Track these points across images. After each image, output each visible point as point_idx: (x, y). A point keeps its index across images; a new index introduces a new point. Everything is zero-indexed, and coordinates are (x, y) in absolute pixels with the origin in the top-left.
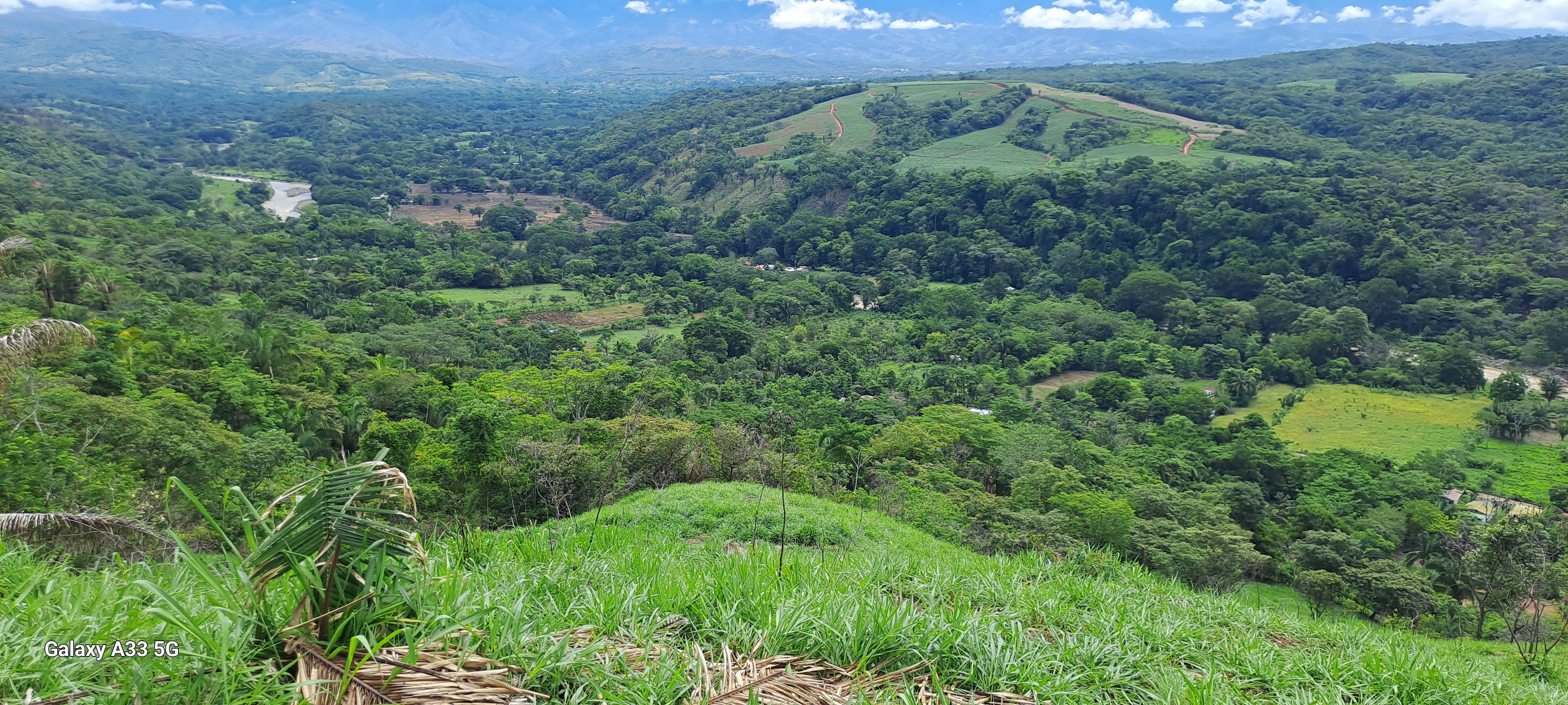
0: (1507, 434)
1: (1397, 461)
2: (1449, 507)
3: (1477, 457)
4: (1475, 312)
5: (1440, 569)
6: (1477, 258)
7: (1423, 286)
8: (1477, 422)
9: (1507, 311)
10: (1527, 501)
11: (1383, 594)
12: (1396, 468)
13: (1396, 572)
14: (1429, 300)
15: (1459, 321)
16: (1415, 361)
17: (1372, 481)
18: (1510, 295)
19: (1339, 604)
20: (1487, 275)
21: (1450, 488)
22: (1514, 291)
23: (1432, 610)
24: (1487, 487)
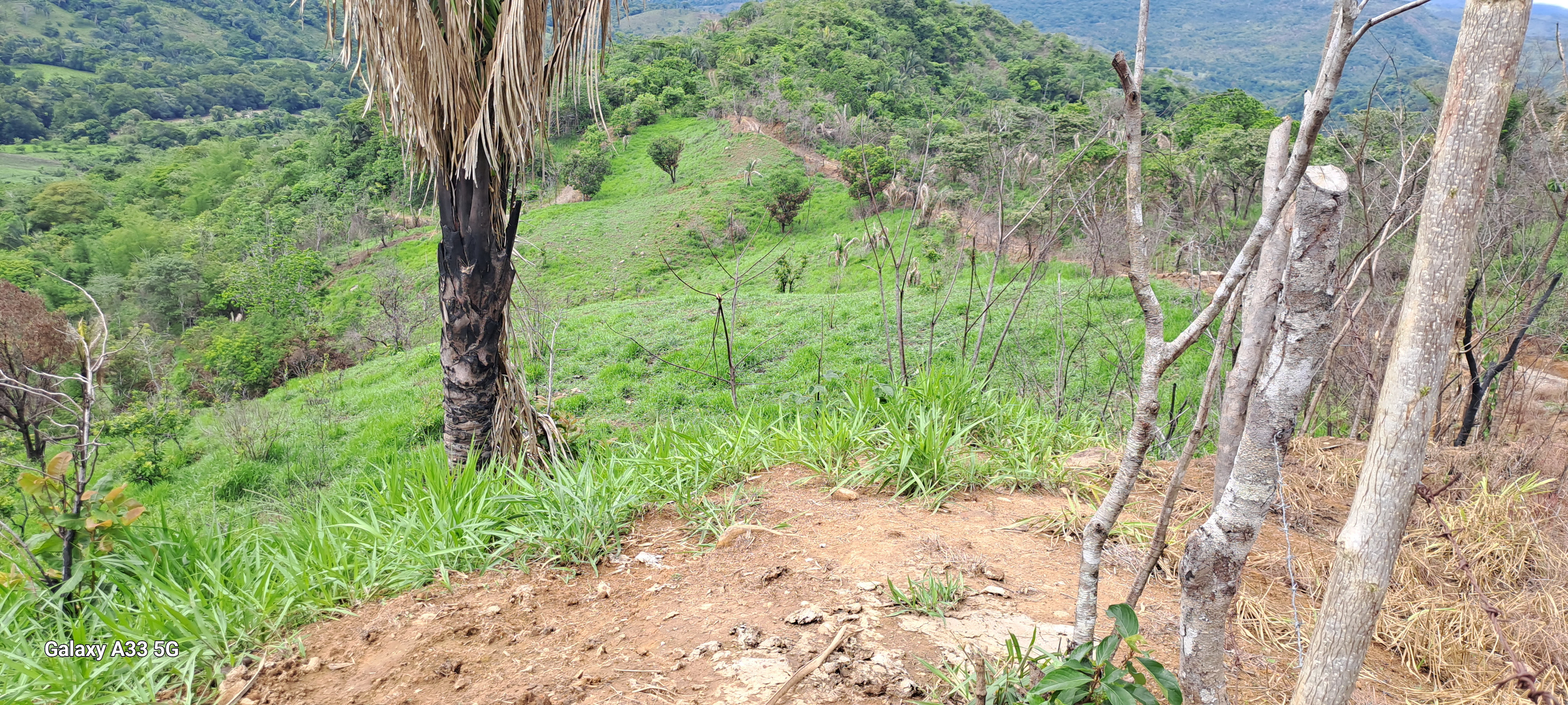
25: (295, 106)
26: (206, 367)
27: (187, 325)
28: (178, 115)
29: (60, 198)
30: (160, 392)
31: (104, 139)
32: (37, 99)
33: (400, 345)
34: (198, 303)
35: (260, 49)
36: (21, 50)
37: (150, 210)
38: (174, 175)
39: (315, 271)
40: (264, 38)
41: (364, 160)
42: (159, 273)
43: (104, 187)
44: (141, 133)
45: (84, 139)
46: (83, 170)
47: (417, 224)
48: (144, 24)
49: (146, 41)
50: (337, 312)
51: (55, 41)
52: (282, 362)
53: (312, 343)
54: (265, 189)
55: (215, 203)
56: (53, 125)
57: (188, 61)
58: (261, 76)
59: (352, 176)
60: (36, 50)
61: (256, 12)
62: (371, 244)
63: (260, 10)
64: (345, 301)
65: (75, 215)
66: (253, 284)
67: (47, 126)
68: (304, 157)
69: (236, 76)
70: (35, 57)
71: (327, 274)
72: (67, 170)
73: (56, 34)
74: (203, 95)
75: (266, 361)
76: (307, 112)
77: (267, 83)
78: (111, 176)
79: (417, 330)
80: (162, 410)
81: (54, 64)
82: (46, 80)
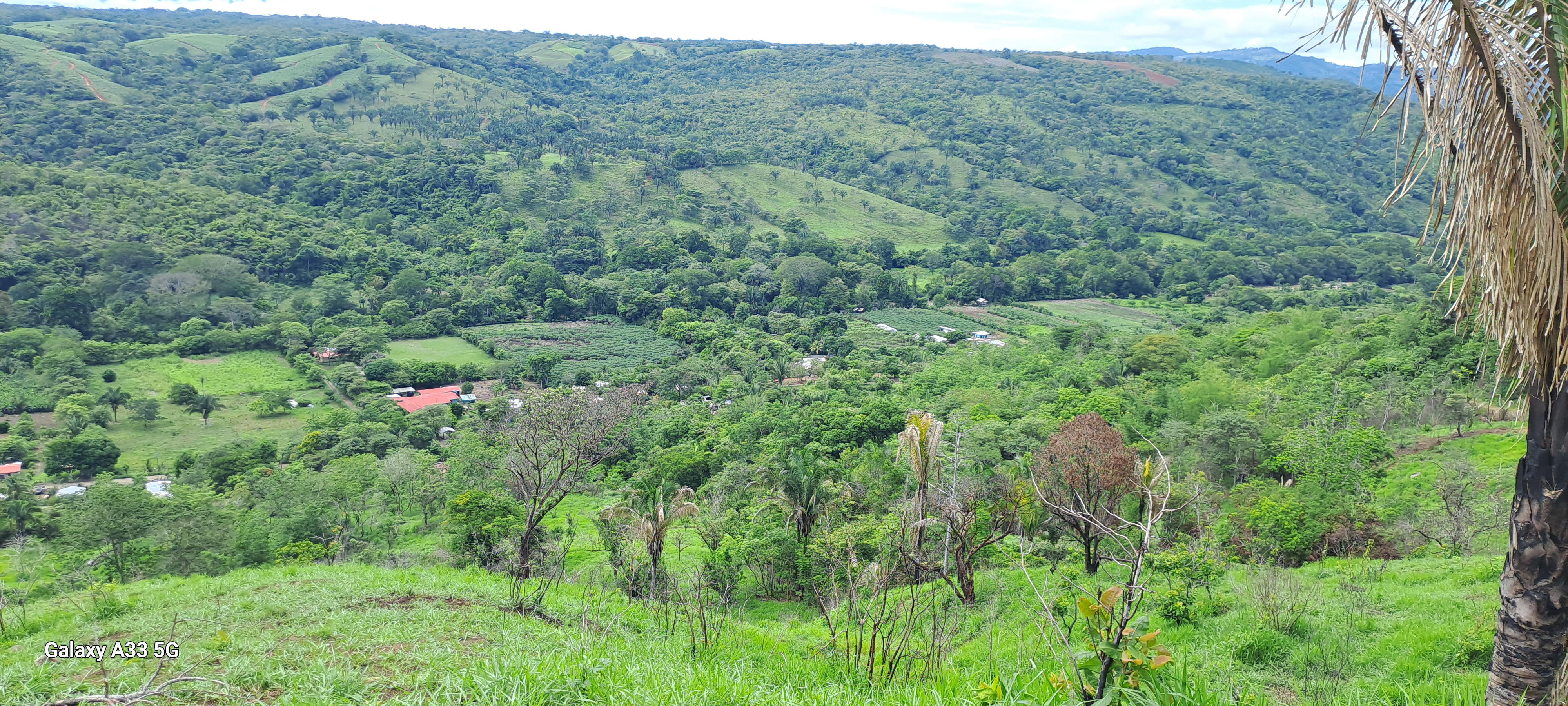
25: (1387, 280)
26: (1249, 524)
27: (1238, 481)
28: (1269, 282)
29: (1153, 348)
30: (1202, 539)
31: (1198, 299)
32: (1153, 262)
33: (1457, 548)
34: (1252, 461)
35: (1361, 223)
36: (1150, 221)
37: (1227, 368)
38: (1254, 338)
39: (1375, 451)
40: (1367, 212)
41: (1452, 341)
42: (1222, 426)
43: (1191, 342)
44: (1232, 296)
45: (1184, 298)
46: (1177, 325)
47: (1504, 416)
48: (1255, 199)
49: (1254, 214)
50: (1391, 497)
51: (1177, 214)
52: (1323, 537)
53: (1358, 524)
54: (1339, 360)
55: (1288, 368)
56: (1161, 285)
57: (1289, 233)
58: (1358, 249)
59: (1435, 357)
60: (1161, 221)
61: (1364, 187)
62: (1444, 431)
63: (1368, 185)
64: (1403, 486)
65: (1162, 364)
66: (1309, 452)
67: (1156, 285)
68: (1386, 333)
69: (1331, 248)
70: (1160, 226)
71: (1388, 456)
72: (1164, 324)
73: (1180, 207)
74: (1296, 265)
75: (1308, 532)
76: (1398, 287)
77: (1362, 255)
78: (1199, 333)
79: (1481, 536)
80: (1201, 557)
81: (1172, 233)
82: (1164, 246)
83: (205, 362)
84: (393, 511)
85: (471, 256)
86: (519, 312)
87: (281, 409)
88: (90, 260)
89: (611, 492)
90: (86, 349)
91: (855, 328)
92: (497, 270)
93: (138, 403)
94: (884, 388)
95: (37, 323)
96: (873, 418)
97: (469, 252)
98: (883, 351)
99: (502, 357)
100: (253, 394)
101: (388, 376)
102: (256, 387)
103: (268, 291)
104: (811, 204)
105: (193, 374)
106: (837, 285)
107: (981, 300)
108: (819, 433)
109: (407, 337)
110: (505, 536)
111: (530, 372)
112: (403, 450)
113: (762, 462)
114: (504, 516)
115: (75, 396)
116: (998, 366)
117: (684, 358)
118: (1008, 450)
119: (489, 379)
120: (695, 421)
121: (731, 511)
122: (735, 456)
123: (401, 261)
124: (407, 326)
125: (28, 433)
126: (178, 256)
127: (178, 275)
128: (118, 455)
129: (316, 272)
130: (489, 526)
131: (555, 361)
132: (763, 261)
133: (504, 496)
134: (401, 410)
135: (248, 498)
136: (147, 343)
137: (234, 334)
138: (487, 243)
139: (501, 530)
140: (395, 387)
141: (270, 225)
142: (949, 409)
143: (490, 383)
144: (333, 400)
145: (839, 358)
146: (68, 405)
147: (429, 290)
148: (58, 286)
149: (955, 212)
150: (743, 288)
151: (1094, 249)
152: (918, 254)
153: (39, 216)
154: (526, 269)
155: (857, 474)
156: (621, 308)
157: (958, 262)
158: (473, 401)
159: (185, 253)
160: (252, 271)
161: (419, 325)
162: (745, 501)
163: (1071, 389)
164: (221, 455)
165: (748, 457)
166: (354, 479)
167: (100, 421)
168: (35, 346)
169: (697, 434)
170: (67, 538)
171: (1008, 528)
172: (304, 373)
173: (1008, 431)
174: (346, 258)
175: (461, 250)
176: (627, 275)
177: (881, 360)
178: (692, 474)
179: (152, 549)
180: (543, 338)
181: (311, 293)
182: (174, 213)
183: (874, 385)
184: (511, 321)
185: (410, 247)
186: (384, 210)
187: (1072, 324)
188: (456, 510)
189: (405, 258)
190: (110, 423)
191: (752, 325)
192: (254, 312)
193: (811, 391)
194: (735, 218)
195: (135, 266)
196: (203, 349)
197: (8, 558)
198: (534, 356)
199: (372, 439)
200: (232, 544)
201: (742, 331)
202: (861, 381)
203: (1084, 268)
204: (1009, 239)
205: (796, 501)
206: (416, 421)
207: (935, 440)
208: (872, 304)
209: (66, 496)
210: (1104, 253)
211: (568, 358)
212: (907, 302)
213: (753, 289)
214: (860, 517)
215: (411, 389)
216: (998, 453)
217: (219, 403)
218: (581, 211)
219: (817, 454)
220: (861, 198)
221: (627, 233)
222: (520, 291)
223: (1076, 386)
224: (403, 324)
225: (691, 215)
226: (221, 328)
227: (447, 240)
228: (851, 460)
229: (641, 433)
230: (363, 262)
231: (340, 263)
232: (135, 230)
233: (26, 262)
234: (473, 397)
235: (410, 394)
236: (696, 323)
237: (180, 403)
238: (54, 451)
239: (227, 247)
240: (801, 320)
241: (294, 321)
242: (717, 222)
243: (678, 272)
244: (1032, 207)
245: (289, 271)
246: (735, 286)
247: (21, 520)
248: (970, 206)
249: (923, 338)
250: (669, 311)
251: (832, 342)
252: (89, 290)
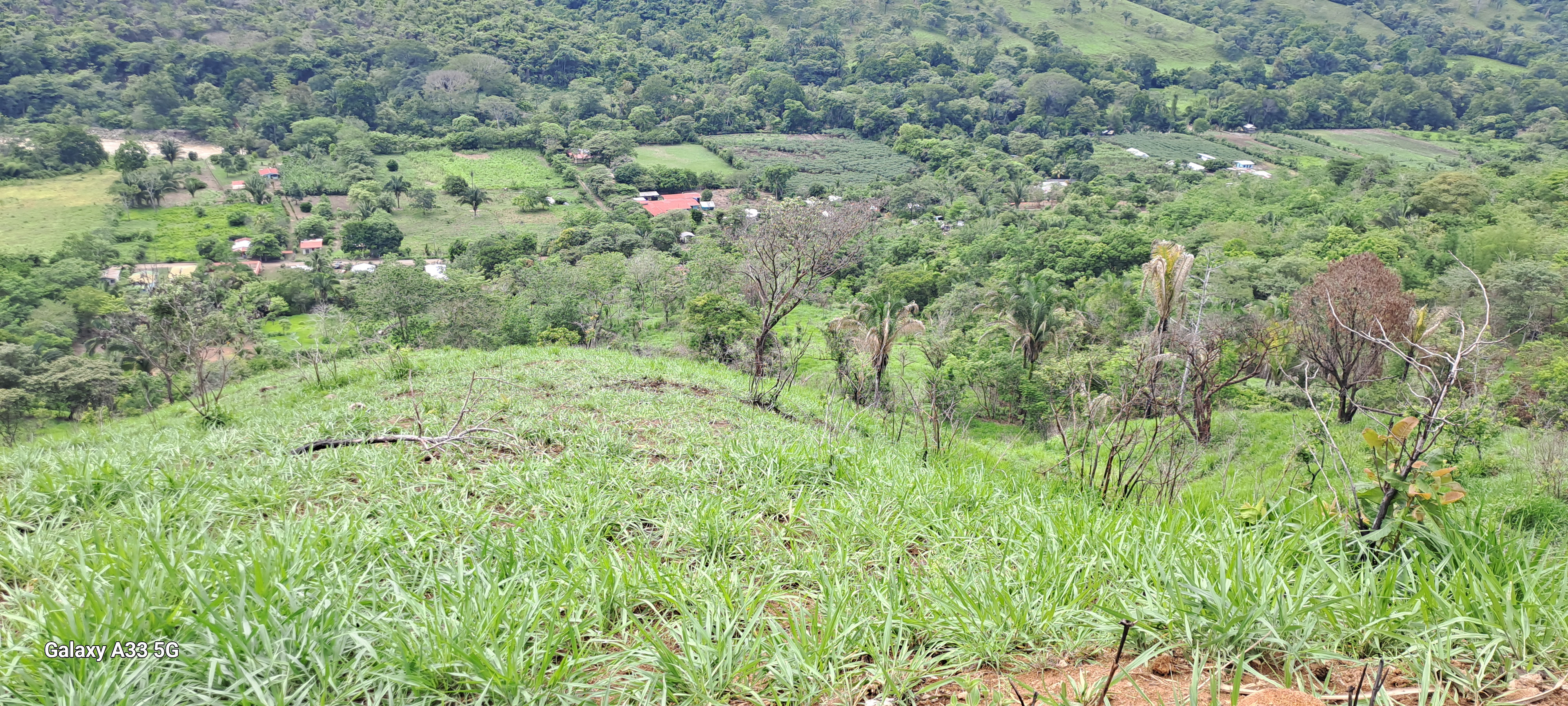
0: (144, 202)
1: (46, 254)
2: (112, 285)
3: (124, 230)
4: (75, 85)
5: (122, 348)
6: (58, 28)
7: (10, 64)
8: (112, 196)
9: (106, 80)
10: (181, 261)
11: (74, 392)
12: (46, 261)
13: (80, 365)
14: (22, 78)
15: (61, 97)
16: (28, 145)
17: (25, 281)
18: (103, 64)
19: (31, 417)
20: (74, 45)
21: (107, 267)
22: (104, 58)
23: (125, 389)
24: (141, 257)
26: (1535, 386)
27: (1528, 338)
29: (1446, 187)
30: (1478, 396)
31: (1509, 134)
32: (1459, 89)
34: (1550, 318)
36: (1461, 42)
37: (1532, 213)
42: (1518, 278)
43: (1493, 183)
44: (1552, 132)
45: (1491, 132)
46: (1478, 163)
51: (1497, 34)
56: (1465, 116)
60: (1475, 42)
65: (1454, 206)
67: (1458, 116)
70: (1472, 48)
72: (1462, 161)
73: (1502, 27)
78: (1504, 172)
80: (1475, 414)
81: (1488, 56)
82: (1475, 72)
83: (474, 157)
84: (638, 307)
85: (714, 63)
86: (758, 122)
87: (540, 205)
88: (374, 56)
89: (839, 305)
90: (372, 140)
91: (1102, 152)
92: (739, 79)
93: (417, 191)
94: (1129, 217)
95: (331, 113)
96: (1114, 248)
97: (712, 60)
98: (1132, 178)
99: (740, 167)
100: (516, 189)
101: (635, 179)
102: (519, 183)
103: (529, 92)
104: (1066, 15)
105: (464, 168)
106: (1087, 105)
107: (1249, 126)
108: (1054, 260)
109: (653, 142)
110: (739, 339)
111: (766, 183)
112: (648, 251)
113: (992, 286)
114: (738, 319)
115: (365, 182)
116: (1261, 198)
117: (919, 176)
118: (1262, 289)
119: (727, 188)
120: (926, 241)
121: (957, 332)
122: (964, 278)
123: (649, 67)
124: (653, 132)
125: (327, 213)
126: (450, 55)
127: (450, 73)
128: (401, 239)
129: (572, 75)
130: (723, 328)
131: (790, 174)
132: (1009, 77)
133: (739, 301)
134: (646, 213)
135: (512, 286)
136: (425, 137)
137: (499, 132)
138: (730, 50)
139: (736, 333)
140: (641, 190)
141: (531, 27)
142: (1199, 243)
143: (728, 191)
144: (587, 200)
145: (1082, 183)
146: (359, 190)
147: (674, 97)
148: (348, 79)
149: (1230, 27)
150: (984, 105)
151: (1388, 72)
152: (1182, 73)
153: (330, 12)
154: (766, 79)
155: (1092, 304)
156: (858, 122)
157: (1227, 83)
158: (712, 209)
159: (456, 52)
160: (514, 72)
161: (664, 131)
162: (971, 323)
163: (1343, 227)
164: (488, 244)
165: (977, 280)
166: (604, 275)
167: (386, 206)
168: (330, 134)
169: (927, 254)
170: (361, 308)
171: (1253, 370)
172: (561, 172)
173: (1264, 270)
174: (599, 62)
175: (705, 57)
176: (866, 88)
177: (1128, 188)
178: (919, 293)
179: (432, 324)
180: (779, 150)
181: (567, 96)
182: (445, 12)
183: (1118, 213)
184: (749, 131)
185: (657, 52)
186: (635, 15)
187: (1352, 156)
188: (695, 310)
189: (653, 64)
190: (394, 209)
191: (990, 145)
192: (517, 112)
193: (1049, 216)
194: (982, 29)
195: (413, 62)
196: (472, 145)
197: (313, 323)
198: (771, 167)
199: (621, 239)
200: (500, 326)
201: (980, 151)
202: (1104, 208)
203: (1374, 94)
204: (1289, 58)
205: (1024, 327)
206: (659, 224)
207: (1182, 274)
208: (1124, 127)
209: (360, 272)
210: (1400, 77)
211: (803, 170)
212: (1163, 126)
213: (995, 107)
214: (1090, 347)
215: (655, 194)
216: (1249, 292)
217: (487, 196)
218: (823, 19)
219: (1050, 281)
220: (1123, 9)
221: (868, 44)
222: (760, 102)
223: (1349, 225)
224: (649, 129)
225: (936, 26)
226: (488, 125)
227: (692, 47)
228: (1086, 289)
229: (872, 249)
230: (614, 67)
231: (593, 67)
232: (412, 28)
233: (321, 56)
234: (711, 204)
235: (654, 198)
236: (933, 140)
237: (453, 194)
238: (348, 231)
239: (492, 47)
240: (1044, 141)
241: (551, 122)
242: (962, 34)
243: (918, 86)
244: (1322, 23)
245: (548, 72)
246: (976, 103)
247: (324, 290)
248: (1247, 20)
249: (1177, 166)
250: (906, 127)
251: (1076, 166)
252: (374, 84)
